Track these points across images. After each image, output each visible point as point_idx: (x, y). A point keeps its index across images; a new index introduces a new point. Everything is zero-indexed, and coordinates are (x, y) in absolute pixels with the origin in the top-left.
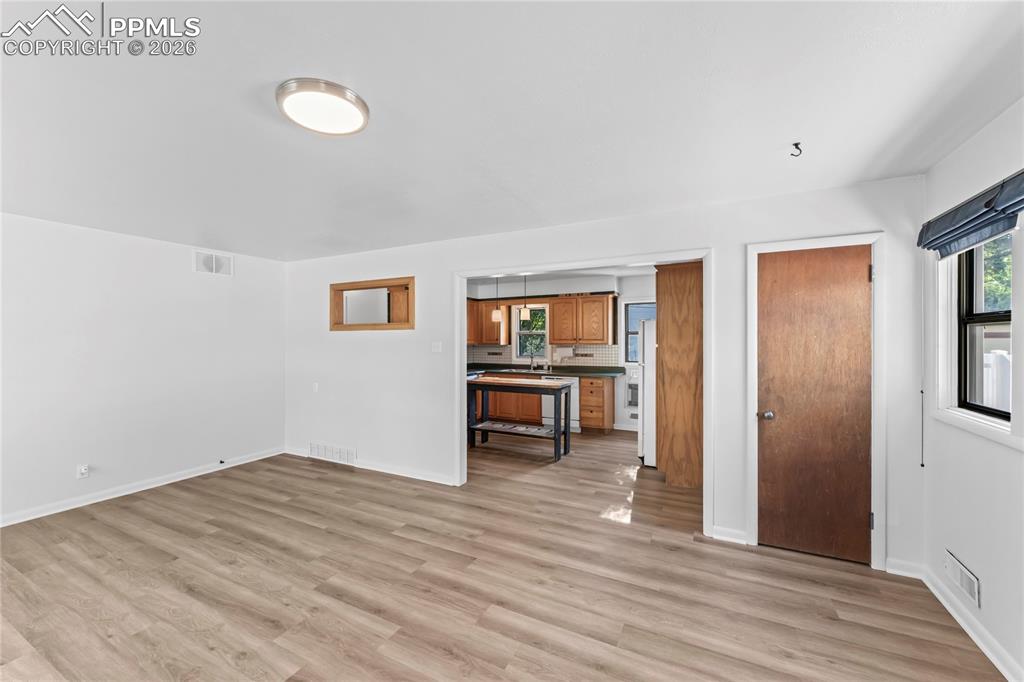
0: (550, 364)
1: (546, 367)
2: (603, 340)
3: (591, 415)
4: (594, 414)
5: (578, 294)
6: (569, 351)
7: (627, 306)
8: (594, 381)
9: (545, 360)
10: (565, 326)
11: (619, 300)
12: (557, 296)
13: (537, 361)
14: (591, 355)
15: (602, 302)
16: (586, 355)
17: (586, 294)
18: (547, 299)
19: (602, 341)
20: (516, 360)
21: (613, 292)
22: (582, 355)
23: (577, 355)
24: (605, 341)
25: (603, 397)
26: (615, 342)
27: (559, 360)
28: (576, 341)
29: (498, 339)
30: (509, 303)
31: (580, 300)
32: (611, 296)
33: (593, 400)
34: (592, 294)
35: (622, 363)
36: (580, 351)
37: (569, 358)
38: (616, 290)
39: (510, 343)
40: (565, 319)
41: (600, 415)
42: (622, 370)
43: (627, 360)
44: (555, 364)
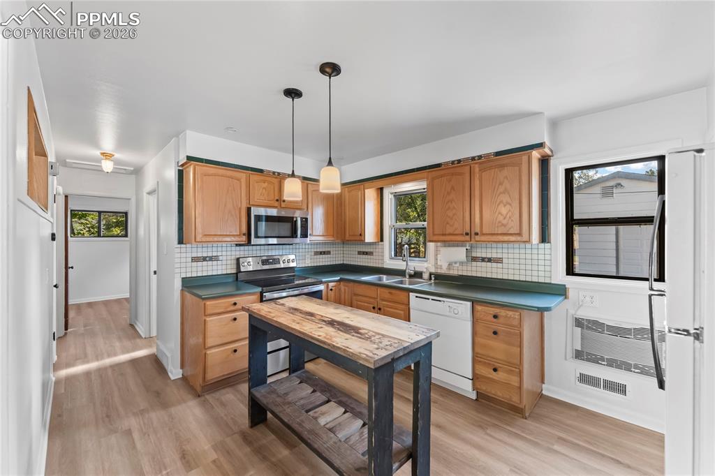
0: (433, 270)
1: (426, 276)
2: (520, 234)
3: (494, 375)
4: (500, 376)
5: (473, 159)
6: (459, 253)
7: (569, 173)
8: (502, 312)
9: (426, 265)
10: (450, 213)
11: (553, 162)
12: (439, 165)
13: (415, 265)
14: (499, 261)
15: (519, 165)
16: (490, 260)
17: (488, 155)
18: (424, 173)
19: (519, 236)
20: (390, 263)
21: (541, 145)
22: (483, 260)
23: (474, 259)
24: (525, 237)
25: (521, 346)
26: (544, 237)
27: (445, 266)
28: (469, 236)
29: (362, 235)
30: (379, 184)
31: (477, 168)
32: (536, 154)
33: (498, 349)
34: (498, 154)
35: (559, 276)
36: (479, 253)
37: (462, 263)
38: (547, 140)
39: (382, 240)
40: (451, 201)
41: (514, 380)
42: (561, 291)
43: (570, 271)
44: (439, 271)
